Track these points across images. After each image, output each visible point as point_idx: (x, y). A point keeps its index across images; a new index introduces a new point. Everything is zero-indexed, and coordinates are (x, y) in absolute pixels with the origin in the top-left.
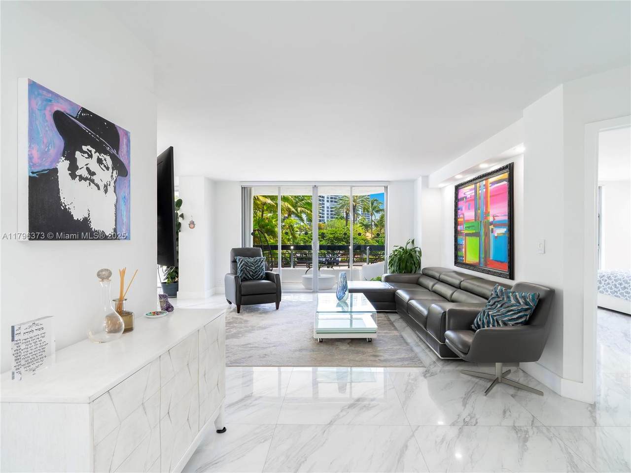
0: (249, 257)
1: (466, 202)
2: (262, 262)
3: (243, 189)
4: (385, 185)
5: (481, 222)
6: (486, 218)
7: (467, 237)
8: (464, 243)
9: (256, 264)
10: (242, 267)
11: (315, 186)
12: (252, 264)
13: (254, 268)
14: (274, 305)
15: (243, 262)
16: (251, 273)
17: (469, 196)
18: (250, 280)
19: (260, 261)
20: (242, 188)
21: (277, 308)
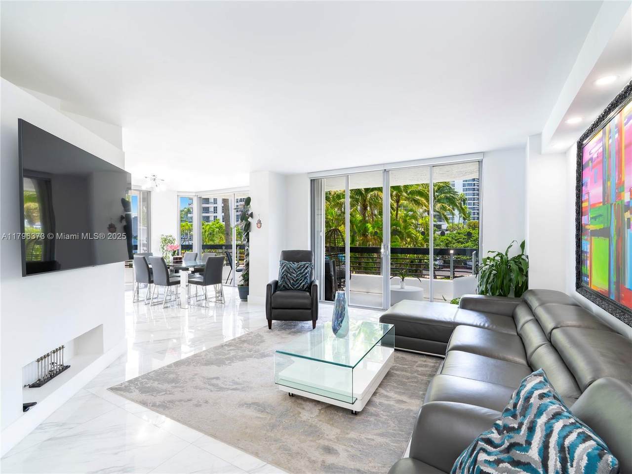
0: (293, 261)
1: (593, 167)
2: (306, 269)
3: (313, 181)
4: (479, 158)
5: (611, 205)
6: (619, 196)
7: (593, 238)
8: (589, 251)
9: (299, 271)
10: (283, 273)
11: (385, 170)
12: (294, 270)
13: (295, 276)
14: (310, 323)
15: (285, 268)
16: (292, 281)
17: (595, 156)
18: (290, 289)
19: (304, 267)
20: (311, 180)
21: (314, 327)
